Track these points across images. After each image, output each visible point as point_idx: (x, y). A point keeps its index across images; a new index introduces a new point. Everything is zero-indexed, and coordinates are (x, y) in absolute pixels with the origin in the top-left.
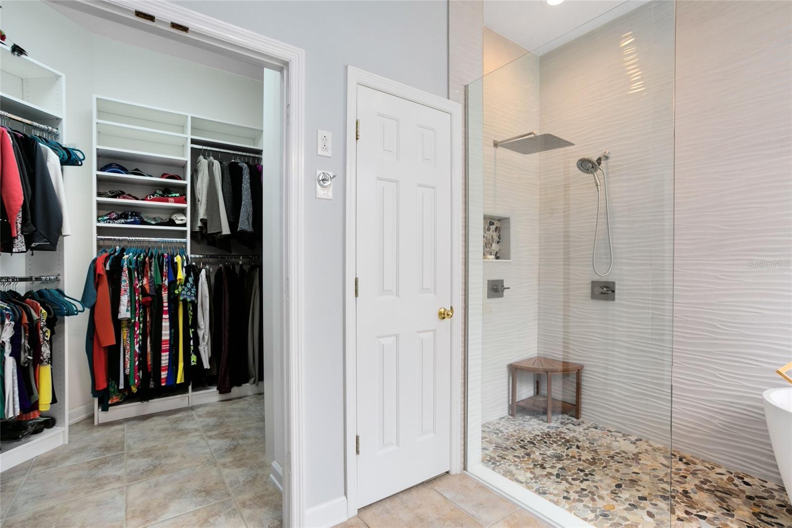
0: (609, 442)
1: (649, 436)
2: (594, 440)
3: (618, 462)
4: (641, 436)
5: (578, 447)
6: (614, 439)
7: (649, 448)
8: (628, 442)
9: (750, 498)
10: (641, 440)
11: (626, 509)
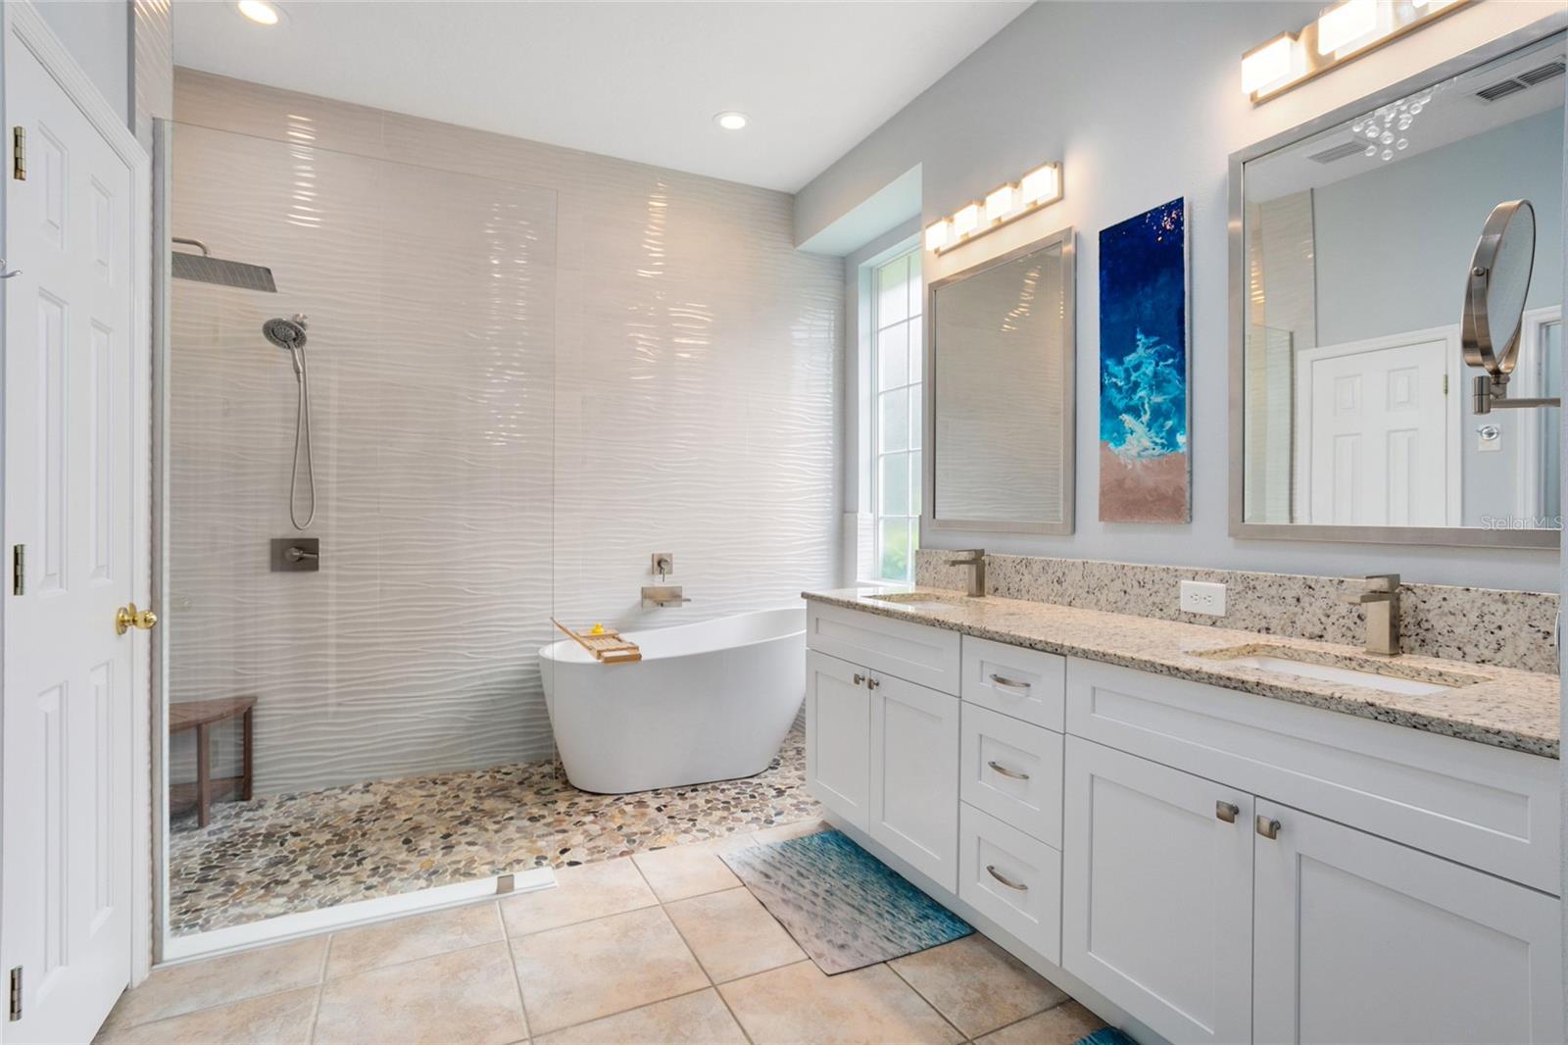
0: (333, 806)
1: (377, 774)
2: (309, 814)
3: (375, 821)
4: (366, 779)
5: (295, 834)
6: (334, 799)
7: (391, 788)
8: (358, 795)
9: (521, 783)
10: (371, 784)
11: (444, 855)
